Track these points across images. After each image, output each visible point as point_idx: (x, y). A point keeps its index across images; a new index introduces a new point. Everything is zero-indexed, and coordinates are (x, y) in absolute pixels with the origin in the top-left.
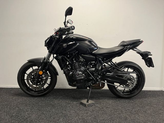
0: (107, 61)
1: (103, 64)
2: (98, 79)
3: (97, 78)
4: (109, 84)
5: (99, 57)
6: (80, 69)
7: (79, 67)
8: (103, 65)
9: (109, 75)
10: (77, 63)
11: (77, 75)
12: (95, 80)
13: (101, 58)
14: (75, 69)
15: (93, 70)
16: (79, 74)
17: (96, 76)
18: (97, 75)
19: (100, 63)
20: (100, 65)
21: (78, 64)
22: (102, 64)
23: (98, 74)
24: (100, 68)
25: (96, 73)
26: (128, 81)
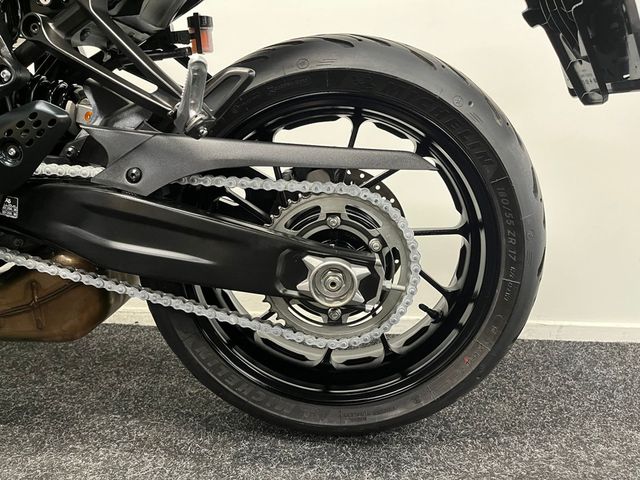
26: (308, 259)
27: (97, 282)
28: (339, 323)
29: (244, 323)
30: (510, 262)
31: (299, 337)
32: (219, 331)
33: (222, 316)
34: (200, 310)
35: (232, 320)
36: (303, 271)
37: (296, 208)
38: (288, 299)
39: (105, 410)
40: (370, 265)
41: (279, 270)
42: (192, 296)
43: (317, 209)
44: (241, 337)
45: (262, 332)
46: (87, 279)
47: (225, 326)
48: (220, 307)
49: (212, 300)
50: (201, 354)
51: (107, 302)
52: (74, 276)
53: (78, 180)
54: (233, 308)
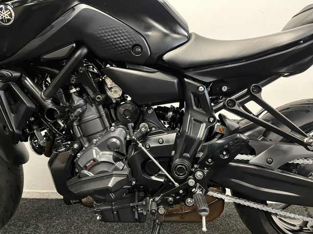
0: (238, 99)
1: (216, 111)
2: (195, 187)
3: (186, 179)
4: (247, 203)
5: (194, 80)
6: (105, 138)
7: (105, 128)
8: (217, 115)
9: (247, 162)
10: (94, 109)
11: (86, 168)
12: (179, 188)
13: (206, 84)
14: (85, 139)
15: (168, 141)
16: (96, 163)
17: (181, 170)
18: (187, 163)
19: (200, 110)
20: (199, 117)
21: (99, 112)
22: (209, 113)
23: (194, 160)
24: (201, 133)
25: (181, 157)
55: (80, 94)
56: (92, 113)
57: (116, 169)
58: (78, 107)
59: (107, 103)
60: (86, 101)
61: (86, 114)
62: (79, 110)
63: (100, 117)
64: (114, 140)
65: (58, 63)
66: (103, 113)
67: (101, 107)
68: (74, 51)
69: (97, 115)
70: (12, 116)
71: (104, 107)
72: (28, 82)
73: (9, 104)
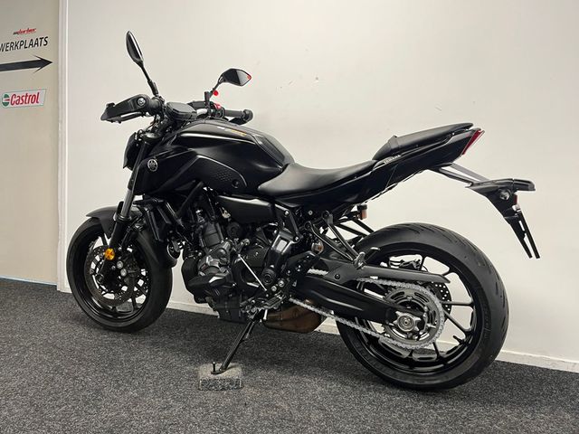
2: (276, 292)
10: (213, 226)
11: (201, 270)
12: (265, 294)
16: (207, 267)
17: (267, 278)
18: (273, 273)
19: (288, 231)
22: (294, 233)
26: (397, 312)
27: (320, 312)
28: (411, 338)
29: (373, 334)
30: (486, 322)
31: (395, 342)
32: (364, 337)
33: (365, 330)
34: (357, 327)
35: (369, 332)
36: (396, 317)
37: (395, 292)
38: (391, 327)
39: (313, 366)
40: (422, 317)
41: (387, 315)
42: (354, 321)
43: (403, 293)
44: (373, 341)
45: (382, 340)
46: (316, 310)
47: (366, 334)
48: (364, 327)
49: (361, 324)
50: (356, 345)
51: (320, 319)
52: (312, 309)
53: (317, 276)
54: (370, 328)
55: (203, 214)
56: (211, 229)
57: (219, 272)
58: (201, 224)
59: (224, 222)
60: (207, 221)
61: (208, 229)
62: (202, 226)
63: (217, 232)
64: (222, 251)
65: (187, 192)
66: (219, 229)
67: (218, 225)
68: (196, 184)
69: (215, 231)
70: (157, 229)
71: (220, 225)
72: (168, 206)
73: (156, 220)
